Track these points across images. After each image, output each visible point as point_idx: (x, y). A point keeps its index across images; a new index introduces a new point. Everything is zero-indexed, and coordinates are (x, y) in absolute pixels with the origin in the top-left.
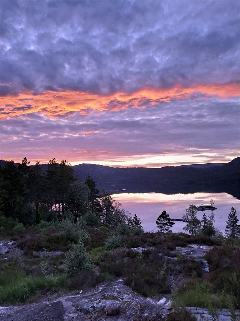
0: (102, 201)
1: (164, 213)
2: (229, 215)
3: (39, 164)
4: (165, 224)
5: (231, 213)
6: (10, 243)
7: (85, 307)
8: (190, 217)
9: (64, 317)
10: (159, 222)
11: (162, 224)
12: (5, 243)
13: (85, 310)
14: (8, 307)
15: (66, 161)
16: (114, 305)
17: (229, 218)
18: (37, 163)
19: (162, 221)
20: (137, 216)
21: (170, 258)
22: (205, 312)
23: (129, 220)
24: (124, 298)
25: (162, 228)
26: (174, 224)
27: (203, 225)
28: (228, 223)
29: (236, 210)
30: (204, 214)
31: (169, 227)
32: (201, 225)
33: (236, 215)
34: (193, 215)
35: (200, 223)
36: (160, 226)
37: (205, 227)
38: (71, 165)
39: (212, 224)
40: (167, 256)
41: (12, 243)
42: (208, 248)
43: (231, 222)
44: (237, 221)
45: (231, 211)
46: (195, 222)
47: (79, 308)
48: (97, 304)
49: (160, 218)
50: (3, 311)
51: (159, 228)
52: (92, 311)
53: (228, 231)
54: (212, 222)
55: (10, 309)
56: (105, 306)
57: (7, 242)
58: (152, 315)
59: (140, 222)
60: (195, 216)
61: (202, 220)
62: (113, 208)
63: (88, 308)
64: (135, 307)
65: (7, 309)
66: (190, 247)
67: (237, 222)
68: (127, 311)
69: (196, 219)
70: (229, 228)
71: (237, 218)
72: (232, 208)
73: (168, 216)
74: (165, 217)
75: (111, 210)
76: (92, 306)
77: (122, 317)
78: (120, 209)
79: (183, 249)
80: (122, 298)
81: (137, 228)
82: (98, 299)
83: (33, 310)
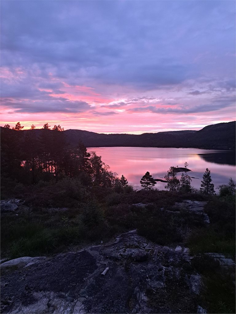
0: (93, 164)
1: (148, 173)
2: (204, 176)
3: (35, 128)
4: (148, 184)
5: (206, 174)
6: (17, 201)
7: (113, 255)
8: (171, 178)
9: (97, 264)
10: (143, 181)
11: (146, 183)
12: (13, 201)
13: (114, 257)
14: (38, 257)
15: (60, 126)
16: (142, 253)
17: (204, 178)
18: (32, 128)
19: (145, 181)
20: (124, 177)
21: (172, 212)
22: (222, 256)
23: (117, 180)
24: (145, 246)
25: (145, 187)
26: (156, 183)
27: (182, 184)
28: (203, 182)
29: (210, 171)
30: (183, 174)
31: (151, 186)
32: (180, 184)
33: (210, 176)
34: (174, 176)
35: (179, 182)
36: (144, 185)
37: (184, 186)
38: (64, 130)
39: (189, 183)
40: (169, 210)
41: (19, 201)
42: (201, 203)
43: (206, 181)
44: (210, 180)
45: (206, 172)
46: (176, 181)
47: (107, 256)
48: (123, 252)
49: (144, 178)
50: (36, 261)
51: (143, 187)
52: (121, 259)
53: (202, 189)
54: (189, 181)
55: (42, 259)
56: (131, 254)
57: (14, 200)
58: (177, 260)
59: (126, 182)
60: (176, 176)
61: (181, 180)
62: (102, 169)
63: (117, 256)
64: (159, 254)
65: (39, 259)
66: (186, 202)
67: (210, 182)
68: (153, 257)
69: (176, 179)
70: (203, 186)
71: (211, 178)
72: (207, 169)
73: (151, 177)
74: (148, 177)
75: (101, 172)
76: (120, 254)
77: (150, 263)
78: (108, 170)
79: (180, 204)
80: (143, 246)
81: (124, 187)
82: (122, 248)
83: (67, 259)
